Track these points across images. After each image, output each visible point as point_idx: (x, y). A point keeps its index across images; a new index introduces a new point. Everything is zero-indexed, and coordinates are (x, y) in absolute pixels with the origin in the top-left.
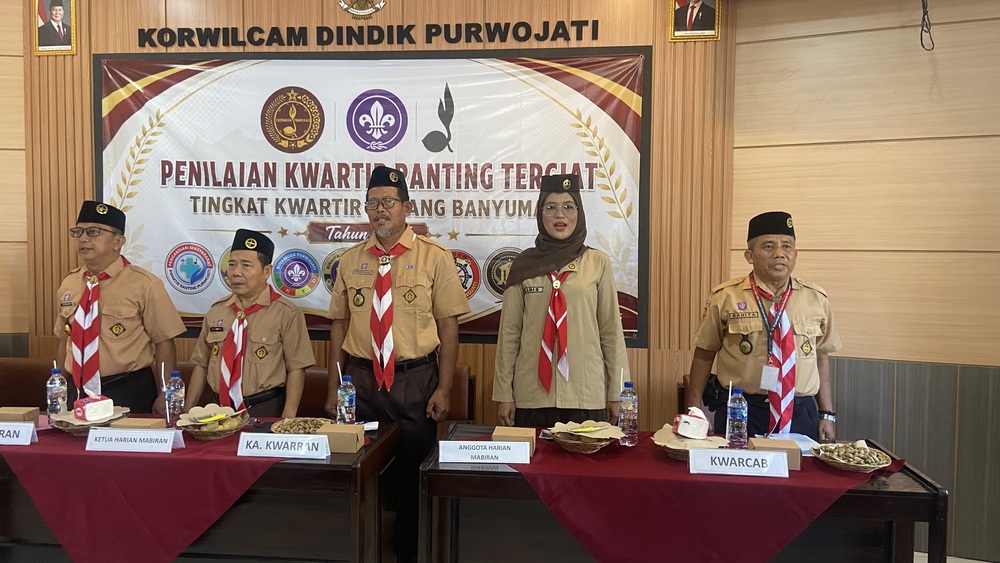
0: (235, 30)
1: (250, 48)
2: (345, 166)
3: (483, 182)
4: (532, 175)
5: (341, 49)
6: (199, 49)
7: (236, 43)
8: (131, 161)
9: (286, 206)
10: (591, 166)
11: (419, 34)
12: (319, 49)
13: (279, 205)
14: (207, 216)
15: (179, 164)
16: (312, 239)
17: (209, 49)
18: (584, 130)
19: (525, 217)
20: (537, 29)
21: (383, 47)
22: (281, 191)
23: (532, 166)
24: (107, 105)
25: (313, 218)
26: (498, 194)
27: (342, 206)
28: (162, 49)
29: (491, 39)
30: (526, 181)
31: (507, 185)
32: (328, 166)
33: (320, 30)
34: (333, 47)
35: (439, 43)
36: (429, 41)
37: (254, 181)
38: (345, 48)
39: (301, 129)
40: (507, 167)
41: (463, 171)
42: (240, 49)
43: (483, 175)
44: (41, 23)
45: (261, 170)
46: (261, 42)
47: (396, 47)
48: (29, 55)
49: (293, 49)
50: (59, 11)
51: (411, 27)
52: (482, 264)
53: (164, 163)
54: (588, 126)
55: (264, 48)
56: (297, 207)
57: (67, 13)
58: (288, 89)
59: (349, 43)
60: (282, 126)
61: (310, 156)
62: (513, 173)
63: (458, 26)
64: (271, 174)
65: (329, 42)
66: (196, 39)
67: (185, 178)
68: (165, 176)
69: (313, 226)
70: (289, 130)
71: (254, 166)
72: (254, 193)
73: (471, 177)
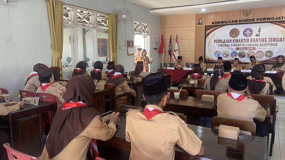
0: (226, 21)
1: (228, 23)
2: (243, 39)
3: (265, 41)
4: (273, 39)
5: (243, 23)
6: (221, 24)
7: (226, 23)
8: (210, 40)
9: (233, 45)
10: (284, 38)
11: (256, 20)
12: (239, 23)
13: (232, 45)
14: (221, 47)
15: (217, 40)
16: (236, 50)
17: (222, 24)
18: (283, 33)
19: (272, 46)
20: (275, 18)
21: (250, 22)
22: (232, 43)
23: (274, 38)
24: (207, 33)
25: (237, 47)
26: (267, 42)
27: (241, 45)
28: (215, 25)
29: (268, 20)
30: (272, 40)
31: (269, 41)
32: (240, 39)
33: (240, 20)
34: (242, 22)
35: (259, 21)
36: (257, 21)
37: (228, 42)
38: (243, 22)
39: (236, 34)
40: (269, 39)
41: (262, 39)
42: (227, 24)
43: (265, 40)
44: (198, 22)
45: (229, 40)
46: (230, 22)
47: (252, 22)
48: (196, 26)
49: (235, 23)
50: (201, 20)
51: (254, 19)
52: (264, 53)
53: (215, 40)
54: (283, 32)
55: (231, 23)
56: (234, 45)
57: (202, 21)
58: (234, 29)
59: (244, 22)
60: (233, 34)
61: (237, 38)
62: (270, 39)
63: (262, 18)
64: (231, 41)
65: (241, 22)
66: (220, 23)
67: (218, 42)
68: (215, 42)
69: (237, 48)
70: (234, 35)
71: (228, 40)
72: (228, 44)
73: (263, 40)
